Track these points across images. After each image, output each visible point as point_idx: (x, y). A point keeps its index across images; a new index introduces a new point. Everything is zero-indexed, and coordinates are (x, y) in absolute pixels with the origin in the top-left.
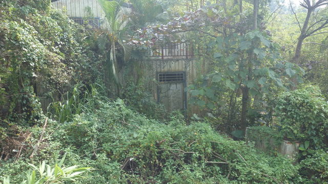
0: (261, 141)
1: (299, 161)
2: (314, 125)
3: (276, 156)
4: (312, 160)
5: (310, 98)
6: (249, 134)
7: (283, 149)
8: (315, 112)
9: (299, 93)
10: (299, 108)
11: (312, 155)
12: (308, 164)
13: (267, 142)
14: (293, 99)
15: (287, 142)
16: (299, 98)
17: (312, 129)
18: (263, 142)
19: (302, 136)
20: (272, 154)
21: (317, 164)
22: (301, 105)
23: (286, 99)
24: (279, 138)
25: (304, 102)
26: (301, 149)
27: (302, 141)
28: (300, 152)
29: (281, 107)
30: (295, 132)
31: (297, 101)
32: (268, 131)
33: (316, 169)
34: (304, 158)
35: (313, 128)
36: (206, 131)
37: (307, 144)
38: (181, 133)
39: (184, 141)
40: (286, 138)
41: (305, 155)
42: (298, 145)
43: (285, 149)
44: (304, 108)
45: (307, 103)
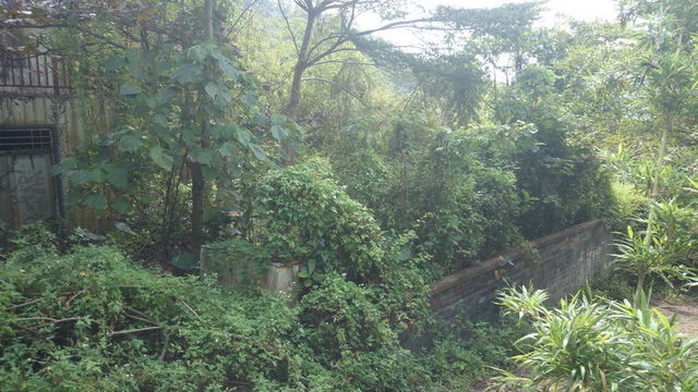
0: (231, 270)
1: (299, 297)
2: (322, 229)
3: (259, 295)
4: (321, 293)
5: (313, 180)
6: (207, 258)
7: (271, 280)
8: (323, 206)
9: (297, 172)
10: (297, 201)
11: (319, 284)
12: (313, 300)
13: (242, 270)
14: (285, 184)
15: (278, 265)
16: (296, 182)
17: (319, 237)
18: (234, 272)
19: (304, 250)
20: (251, 293)
21: (328, 298)
22: (300, 194)
23: (273, 184)
24: (263, 260)
25: (304, 188)
26: (303, 275)
27: (302, 260)
28: (302, 280)
29: (265, 200)
30: (292, 244)
31: (294, 187)
32: (244, 249)
33: (326, 308)
34: (307, 291)
35: (321, 234)
36: (108, 264)
37: (312, 265)
38: (45, 275)
39: (53, 296)
40: (276, 259)
41: (310, 284)
42: (296, 268)
43: (275, 280)
44: (304, 200)
45: (310, 189)
